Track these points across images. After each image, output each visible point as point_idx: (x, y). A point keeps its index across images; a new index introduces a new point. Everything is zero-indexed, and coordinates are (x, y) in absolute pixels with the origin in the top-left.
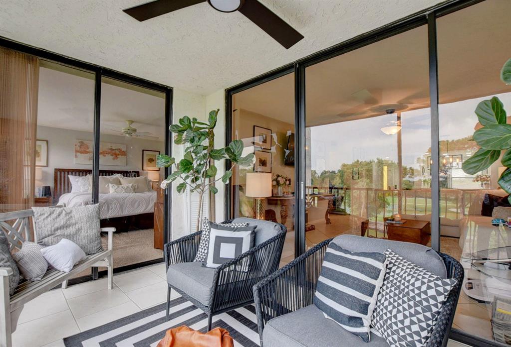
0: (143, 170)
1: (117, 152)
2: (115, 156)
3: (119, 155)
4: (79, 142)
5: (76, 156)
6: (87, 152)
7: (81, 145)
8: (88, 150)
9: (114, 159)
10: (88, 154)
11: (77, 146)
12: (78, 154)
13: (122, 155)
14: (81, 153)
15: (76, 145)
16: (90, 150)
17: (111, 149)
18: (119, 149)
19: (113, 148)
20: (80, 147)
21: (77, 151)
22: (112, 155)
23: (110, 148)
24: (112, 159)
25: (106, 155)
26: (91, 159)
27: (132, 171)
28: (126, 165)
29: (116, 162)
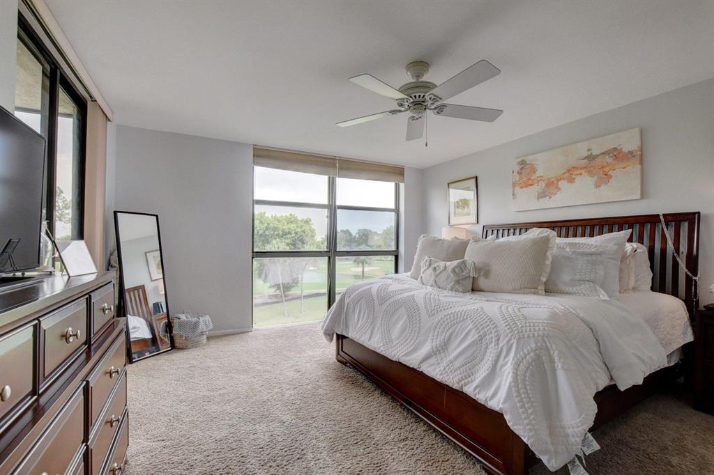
4: (519, 163)
5: (514, 196)
6: (532, 183)
7: (522, 169)
8: (534, 177)
9: (598, 183)
10: (536, 184)
12: (518, 190)
14: (523, 185)
15: (513, 172)
16: (538, 174)
17: (588, 157)
18: (614, 149)
19: (595, 152)
20: (521, 174)
21: (514, 184)
22: (592, 174)
23: (585, 154)
24: (593, 186)
25: (574, 178)
26: (542, 195)
27: (664, 215)
28: (638, 197)
29: (607, 192)
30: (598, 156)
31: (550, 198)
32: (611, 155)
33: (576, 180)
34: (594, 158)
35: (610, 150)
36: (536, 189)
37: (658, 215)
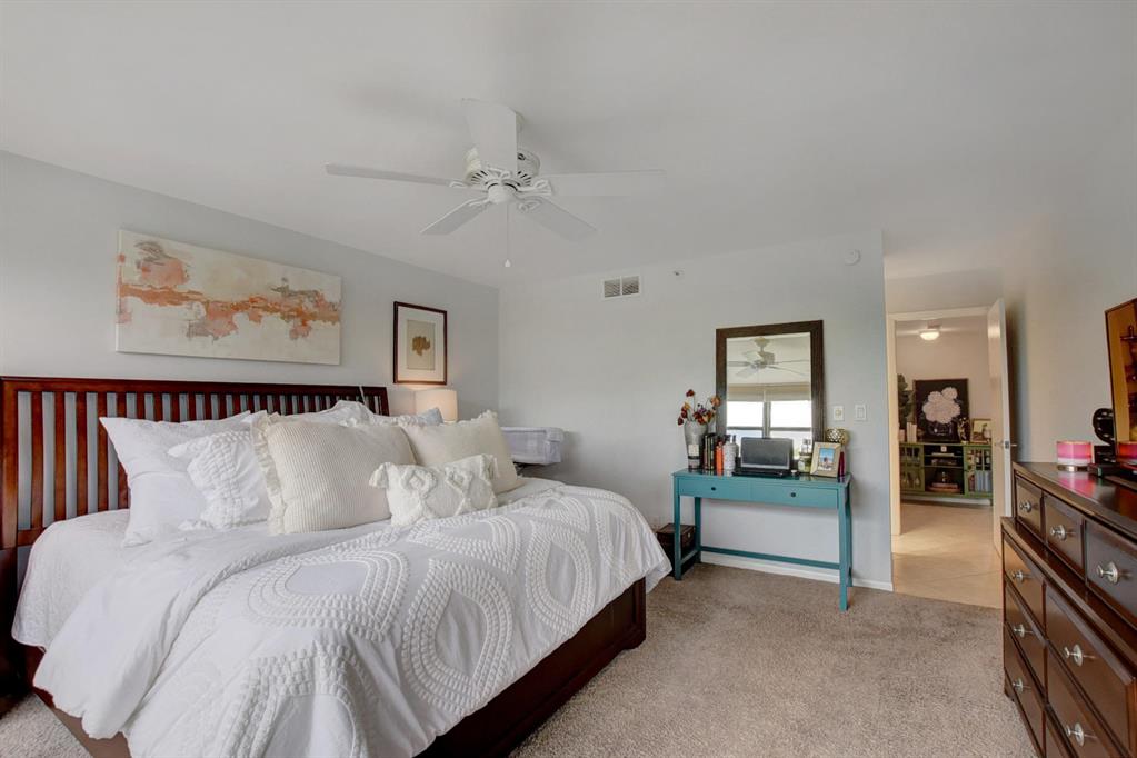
0: (395, 380)
1: (308, 306)
2: (298, 321)
3: (313, 317)
4: (141, 244)
5: (123, 314)
6: (176, 299)
7: (149, 260)
8: (182, 289)
9: (294, 334)
10: (185, 305)
11: (130, 264)
12: (134, 303)
13: (325, 319)
14: (151, 297)
15: (122, 258)
16: (190, 286)
17: (283, 290)
18: (316, 292)
19: (294, 287)
20: (145, 270)
21: (125, 290)
22: (287, 317)
23: (280, 284)
24: (288, 336)
25: (260, 316)
26: (195, 330)
27: (363, 388)
28: (337, 363)
29: (303, 348)
30: (295, 294)
31: (216, 339)
32: (312, 299)
33: (263, 320)
34: (290, 295)
35: (310, 292)
36: (184, 313)
37: (358, 388)
